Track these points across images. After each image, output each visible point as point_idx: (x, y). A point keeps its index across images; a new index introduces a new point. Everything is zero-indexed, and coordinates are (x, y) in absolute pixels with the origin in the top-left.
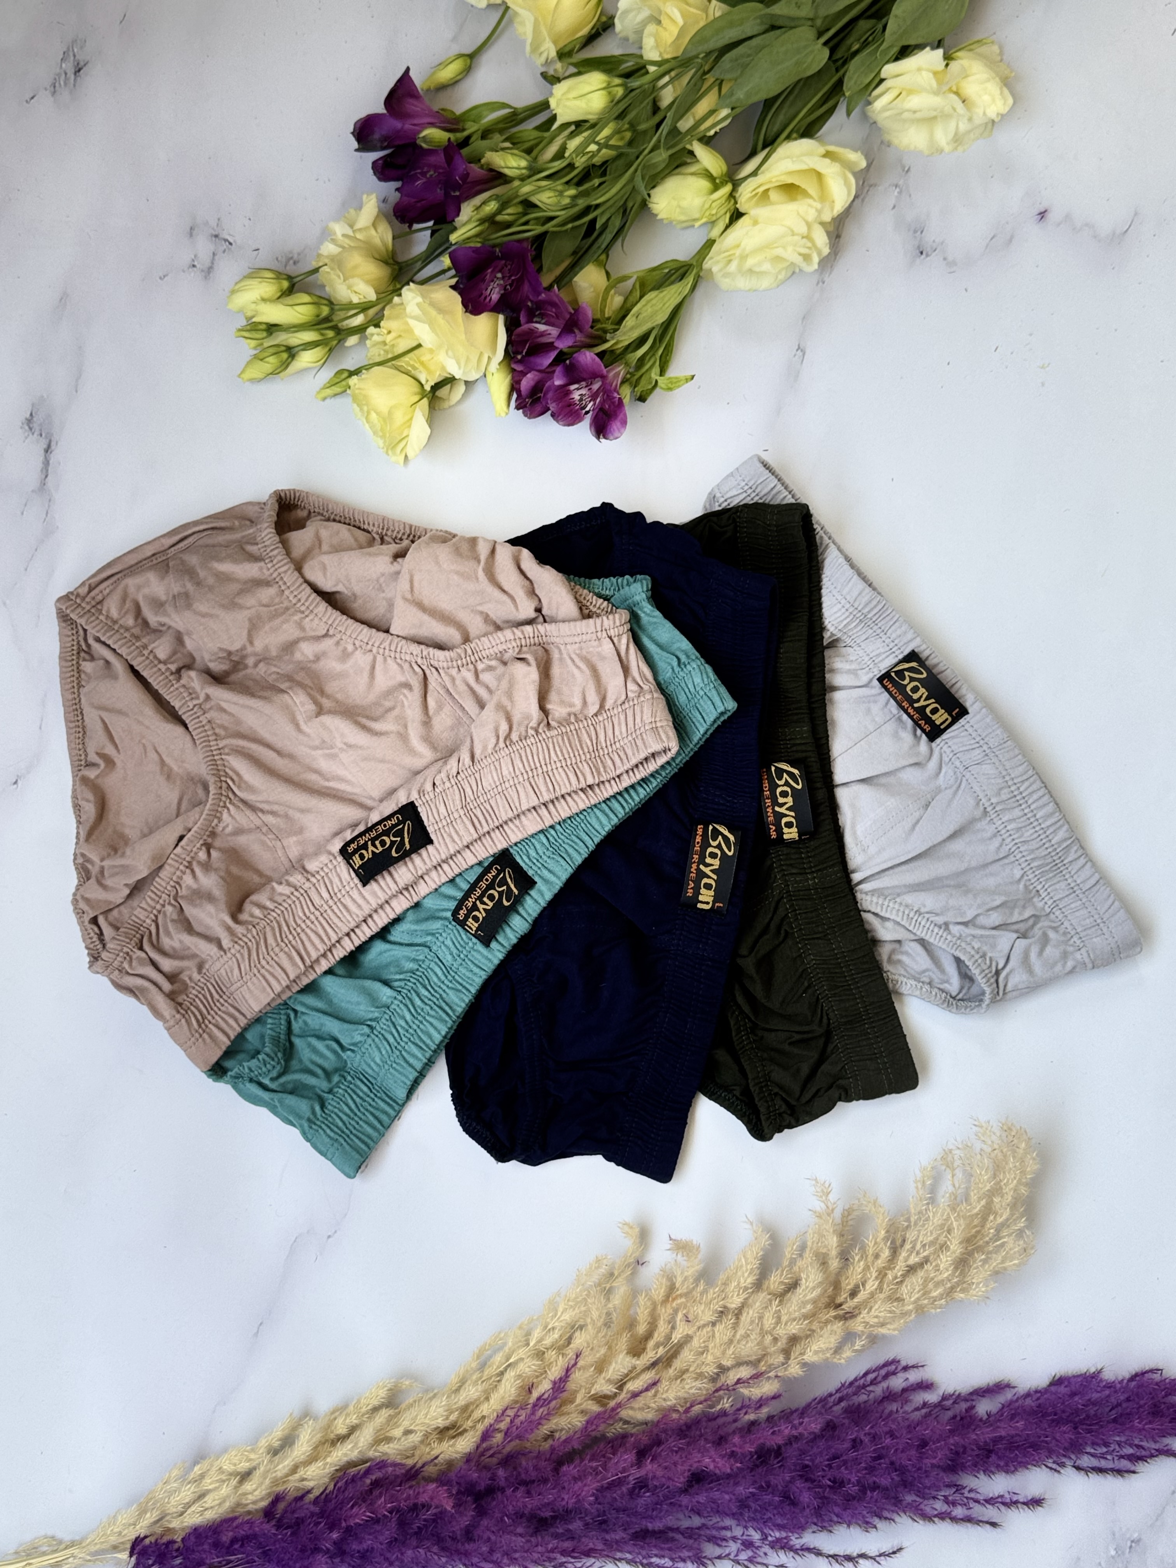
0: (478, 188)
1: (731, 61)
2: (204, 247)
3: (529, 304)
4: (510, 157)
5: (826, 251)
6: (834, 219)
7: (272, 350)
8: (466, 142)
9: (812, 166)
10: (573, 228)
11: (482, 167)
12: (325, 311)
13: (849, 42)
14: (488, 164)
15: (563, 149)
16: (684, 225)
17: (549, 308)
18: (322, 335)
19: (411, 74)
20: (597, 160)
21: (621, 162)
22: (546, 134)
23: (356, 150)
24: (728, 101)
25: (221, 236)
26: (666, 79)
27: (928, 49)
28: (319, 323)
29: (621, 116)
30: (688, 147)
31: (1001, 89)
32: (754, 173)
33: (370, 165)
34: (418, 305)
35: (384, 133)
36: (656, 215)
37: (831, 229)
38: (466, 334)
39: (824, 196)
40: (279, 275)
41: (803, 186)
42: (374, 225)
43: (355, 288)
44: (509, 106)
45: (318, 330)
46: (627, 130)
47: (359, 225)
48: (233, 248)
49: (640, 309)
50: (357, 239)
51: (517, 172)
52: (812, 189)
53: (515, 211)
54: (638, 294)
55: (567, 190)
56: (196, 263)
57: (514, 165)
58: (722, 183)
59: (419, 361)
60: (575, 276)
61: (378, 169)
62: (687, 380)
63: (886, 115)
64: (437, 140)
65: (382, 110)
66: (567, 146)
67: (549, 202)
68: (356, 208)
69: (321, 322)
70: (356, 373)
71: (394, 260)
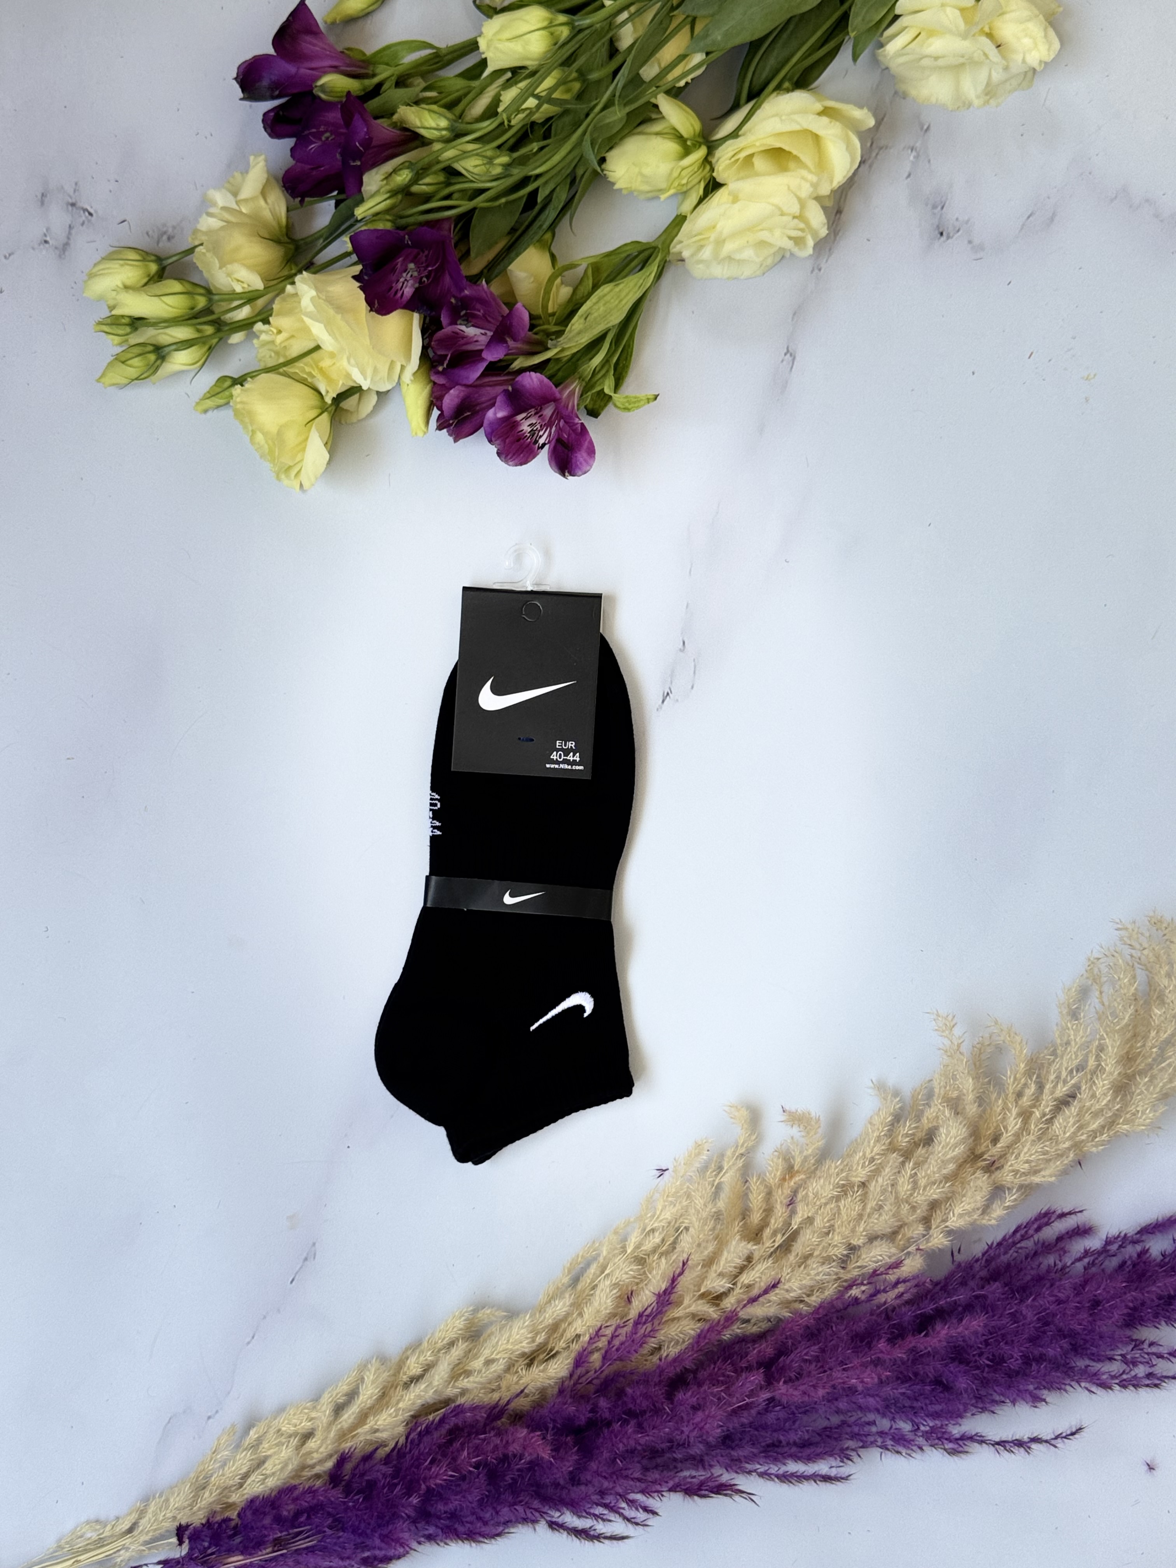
0: (390, 152)
2: (58, 218)
3: (453, 300)
4: (426, 114)
5: (824, 232)
6: (833, 192)
7: (137, 350)
8: (377, 90)
9: (806, 125)
10: (507, 203)
11: (395, 125)
12: (201, 302)
14: (402, 121)
15: (496, 101)
16: (649, 195)
17: (478, 305)
18: (199, 331)
20: (538, 117)
21: (567, 119)
22: (476, 84)
23: (241, 99)
24: (702, 44)
25: (80, 204)
26: (625, 15)
28: (192, 317)
29: (567, 62)
30: (653, 100)
31: (1045, 30)
32: (735, 134)
33: (261, 117)
34: (312, 299)
35: (274, 78)
36: (613, 184)
37: (829, 203)
38: (371, 338)
39: (822, 164)
40: (145, 255)
41: (795, 152)
42: (263, 193)
43: (236, 276)
44: (431, 46)
45: (194, 325)
46: (575, 80)
47: (245, 194)
48: (93, 219)
49: (591, 308)
50: (241, 212)
51: (436, 134)
52: (806, 156)
53: (435, 181)
54: (590, 283)
55: (498, 157)
56: (48, 239)
57: (433, 125)
58: (694, 145)
59: (317, 366)
60: (510, 263)
61: (269, 122)
62: (648, 400)
63: (901, 60)
64: (339, 90)
65: (271, 51)
66: (501, 98)
67: (476, 170)
68: (242, 173)
69: (195, 317)
70: (240, 381)
71: (289, 238)
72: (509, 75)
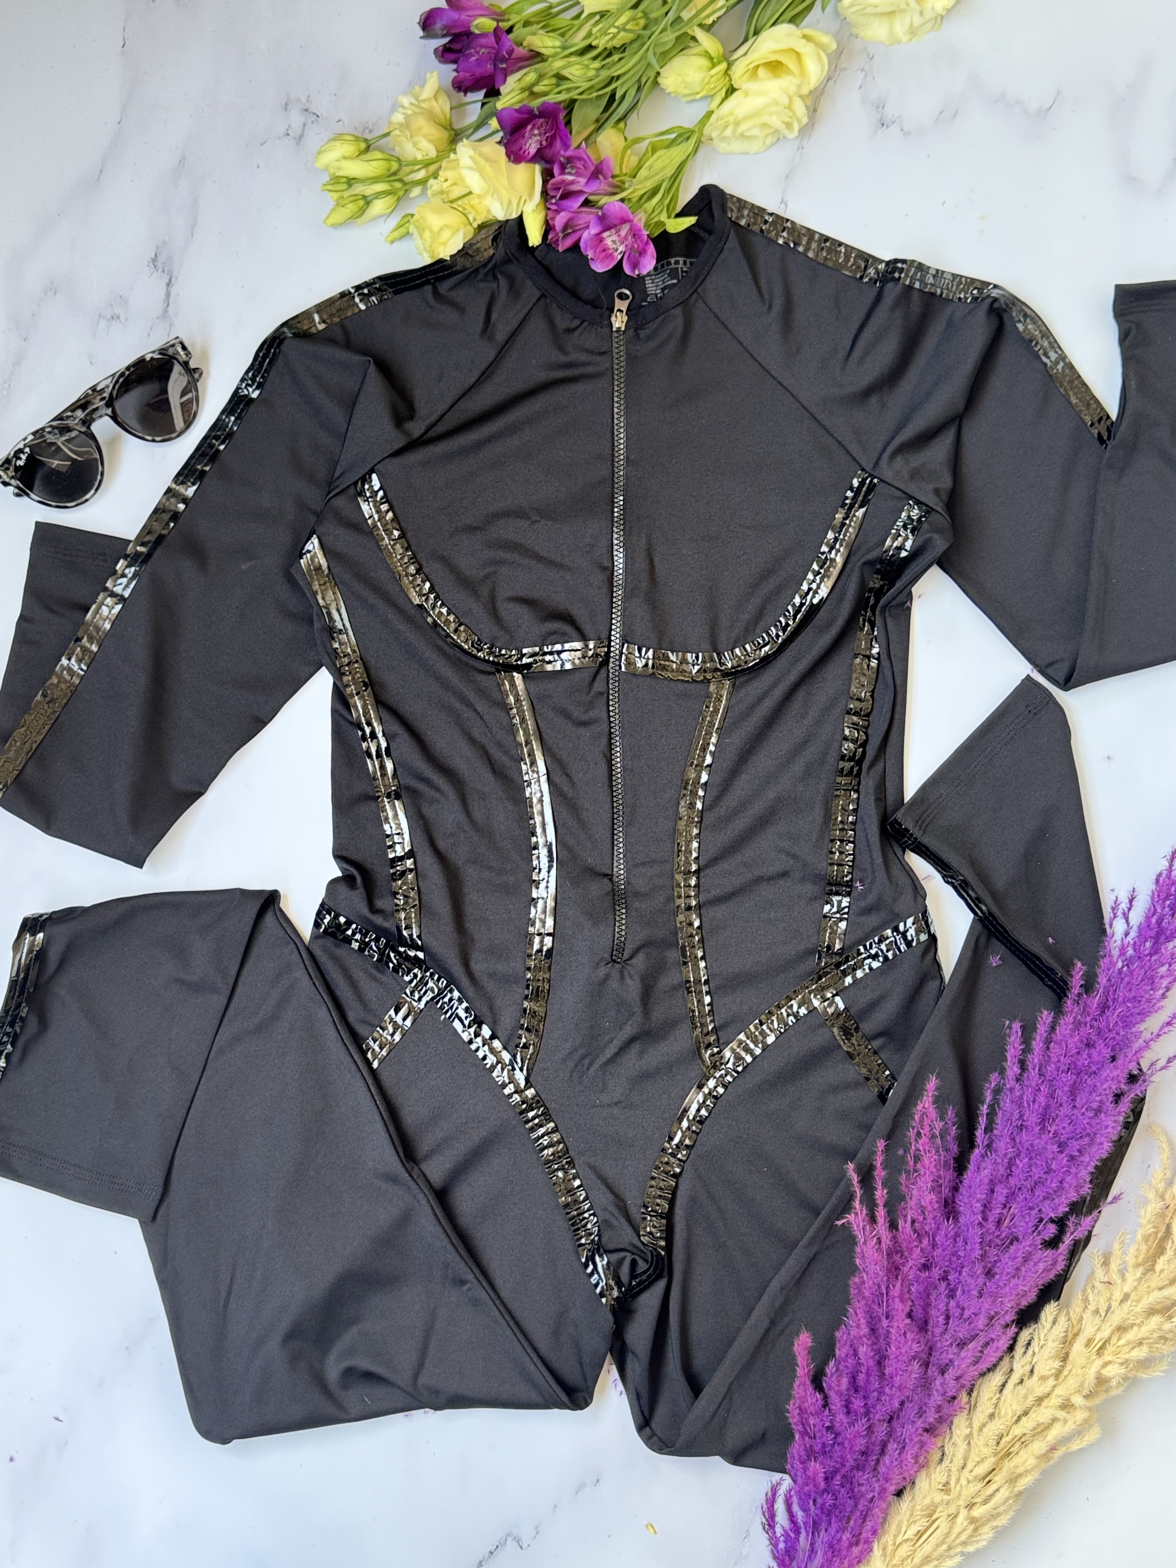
0: (521, 64)
2: (296, 119)
3: (562, 159)
4: (545, 40)
6: (810, 93)
7: (351, 199)
8: (510, 29)
9: (792, 46)
10: (596, 96)
11: (524, 48)
12: (395, 166)
14: (529, 46)
15: (590, 34)
16: (689, 98)
17: (578, 162)
18: (392, 186)
20: (617, 41)
21: (635, 46)
22: (576, 22)
23: (421, 38)
25: (310, 110)
28: (388, 176)
29: (634, 6)
30: (691, 31)
32: (745, 55)
33: (432, 51)
34: (471, 157)
35: (444, 23)
36: (664, 90)
37: (808, 100)
38: (508, 179)
39: (802, 73)
40: (357, 139)
41: (785, 64)
42: (435, 97)
43: (419, 146)
45: (388, 182)
46: (640, 17)
47: (424, 96)
48: (320, 119)
49: (652, 164)
50: (421, 108)
51: (553, 51)
52: (791, 64)
53: (550, 83)
54: (651, 149)
55: (592, 64)
56: (290, 132)
57: (550, 44)
58: (718, 62)
59: (470, 204)
60: (598, 138)
61: (440, 53)
63: (852, 9)
64: (486, 28)
65: (442, 5)
66: (593, 31)
67: (576, 75)
68: (421, 84)
69: (390, 176)
71: (451, 124)
72: (598, 16)
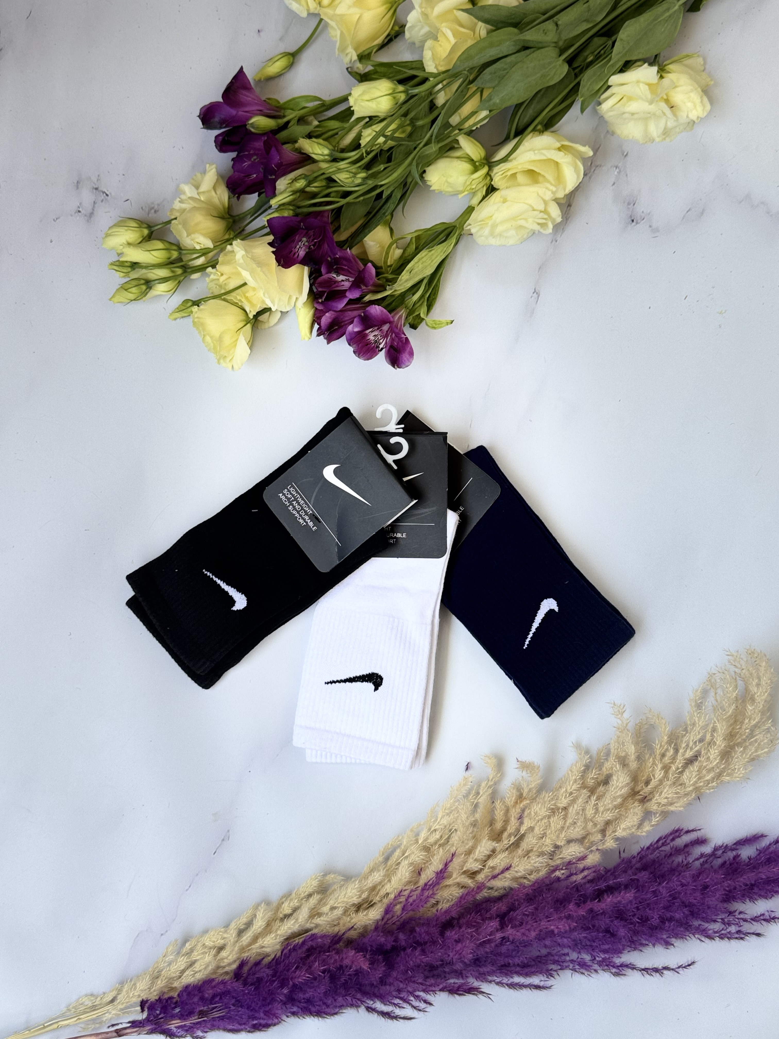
1: (491, 74)
2: (87, 197)
3: (329, 259)
4: (316, 144)
5: (559, 219)
6: (566, 196)
8: (286, 126)
9: (550, 157)
10: (363, 200)
11: (296, 149)
12: (175, 255)
13: (585, 54)
14: (301, 148)
16: (452, 194)
17: (344, 262)
18: (173, 272)
19: (244, 70)
20: (386, 147)
21: (402, 149)
22: (346, 125)
23: (202, 128)
24: (487, 105)
25: (100, 189)
26: (440, 86)
27: (646, 65)
28: (169, 263)
29: (403, 116)
30: (456, 139)
31: (701, 97)
32: (505, 159)
33: (214, 139)
34: (243, 256)
35: (223, 117)
37: (563, 202)
38: (278, 282)
39: (559, 178)
40: (142, 223)
41: (542, 172)
42: (214, 188)
43: (197, 240)
44: (320, 99)
45: (170, 268)
46: (408, 125)
47: (204, 188)
48: (109, 198)
49: (414, 265)
50: (200, 200)
51: (322, 157)
52: (550, 175)
53: (320, 185)
54: (414, 247)
55: (359, 173)
56: (80, 209)
57: (320, 152)
58: (480, 165)
59: (245, 296)
60: (365, 237)
61: (219, 143)
62: (447, 324)
63: (611, 114)
64: (262, 126)
65: (221, 100)
66: (362, 134)
67: (346, 181)
68: (201, 174)
69: (172, 263)
70: (197, 303)
71: (229, 215)
72: (367, 119)
